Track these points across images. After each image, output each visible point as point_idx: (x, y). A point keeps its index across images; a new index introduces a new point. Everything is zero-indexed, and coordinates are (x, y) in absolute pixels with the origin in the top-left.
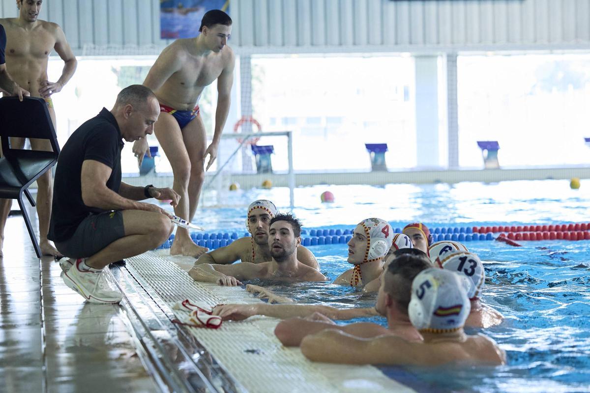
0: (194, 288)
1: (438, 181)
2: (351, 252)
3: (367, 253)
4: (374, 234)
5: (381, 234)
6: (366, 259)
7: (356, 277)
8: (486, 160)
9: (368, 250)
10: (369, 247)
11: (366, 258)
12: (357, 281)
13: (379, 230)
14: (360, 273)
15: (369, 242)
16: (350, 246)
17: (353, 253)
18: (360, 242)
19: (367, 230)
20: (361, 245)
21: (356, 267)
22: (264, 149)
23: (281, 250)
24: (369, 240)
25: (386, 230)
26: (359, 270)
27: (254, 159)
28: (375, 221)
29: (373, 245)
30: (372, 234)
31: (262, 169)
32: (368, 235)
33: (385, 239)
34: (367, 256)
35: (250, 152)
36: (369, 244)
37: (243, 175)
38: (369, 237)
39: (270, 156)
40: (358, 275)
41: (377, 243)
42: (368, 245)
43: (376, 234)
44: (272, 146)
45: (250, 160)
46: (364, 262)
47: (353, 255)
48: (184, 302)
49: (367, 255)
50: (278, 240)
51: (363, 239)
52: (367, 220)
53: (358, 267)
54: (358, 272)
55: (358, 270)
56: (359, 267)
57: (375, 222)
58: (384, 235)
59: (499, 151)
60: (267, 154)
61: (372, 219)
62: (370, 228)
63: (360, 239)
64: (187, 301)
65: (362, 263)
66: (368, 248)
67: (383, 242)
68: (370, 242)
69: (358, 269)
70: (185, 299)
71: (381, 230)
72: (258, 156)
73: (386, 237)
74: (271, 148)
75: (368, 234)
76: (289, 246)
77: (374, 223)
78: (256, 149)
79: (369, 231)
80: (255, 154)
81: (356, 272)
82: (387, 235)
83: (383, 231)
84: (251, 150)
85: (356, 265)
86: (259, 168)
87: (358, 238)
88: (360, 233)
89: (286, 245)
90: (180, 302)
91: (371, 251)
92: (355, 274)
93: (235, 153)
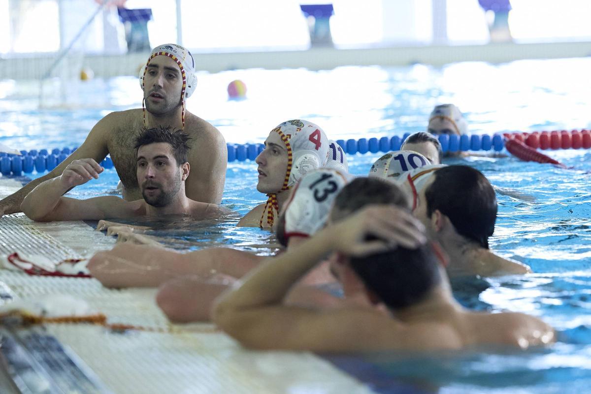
0: (27, 235)
1: (413, 63)
2: (262, 174)
3: (288, 175)
4: (297, 144)
5: (308, 143)
6: (285, 185)
7: (270, 215)
8: (493, 28)
9: (289, 170)
10: (290, 165)
11: (286, 183)
12: (270, 220)
13: (305, 137)
14: (277, 208)
15: (290, 157)
16: (259, 163)
17: (265, 175)
18: (275, 157)
19: (286, 140)
20: (276, 162)
21: (271, 199)
22: (137, 14)
23: (158, 192)
24: (290, 155)
25: (316, 137)
26: (275, 204)
27: (121, 30)
28: (298, 123)
29: (297, 162)
30: (294, 145)
31: (134, 46)
32: (288, 147)
33: (315, 152)
34: (287, 180)
35: (115, 19)
36: (291, 160)
37: (106, 56)
38: (290, 150)
39: (146, 25)
40: (274, 210)
41: (303, 157)
42: (290, 163)
43: (301, 144)
44: (150, 10)
45: (114, 31)
46: (283, 189)
47: (265, 178)
48: (10, 256)
49: (287, 178)
50: (152, 177)
51: (279, 153)
52: (285, 123)
53: (273, 199)
54: (273, 206)
55: (273, 204)
56: (275, 199)
57: (297, 125)
58: (314, 145)
59: (511, 13)
60: (142, 22)
61: (293, 122)
62: (290, 135)
63: (275, 151)
64: (16, 255)
65: (279, 192)
66: (289, 168)
67: (313, 157)
68: (293, 157)
69: (273, 201)
70: (13, 252)
71: (308, 137)
72: (129, 25)
73: (317, 148)
74: (149, 13)
75: (288, 145)
76: (171, 183)
77: (295, 127)
78: (125, 14)
79: (289, 140)
80: (124, 21)
81: (270, 207)
82: (318, 145)
83: (311, 138)
84: (118, 16)
85: (269, 195)
86: (130, 43)
87: (272, 152)
88: (274, 143)
89: (165, 183)
90: (5, 256)
91: (294, 171)
92: (268, 209)
93: (91, 21)
